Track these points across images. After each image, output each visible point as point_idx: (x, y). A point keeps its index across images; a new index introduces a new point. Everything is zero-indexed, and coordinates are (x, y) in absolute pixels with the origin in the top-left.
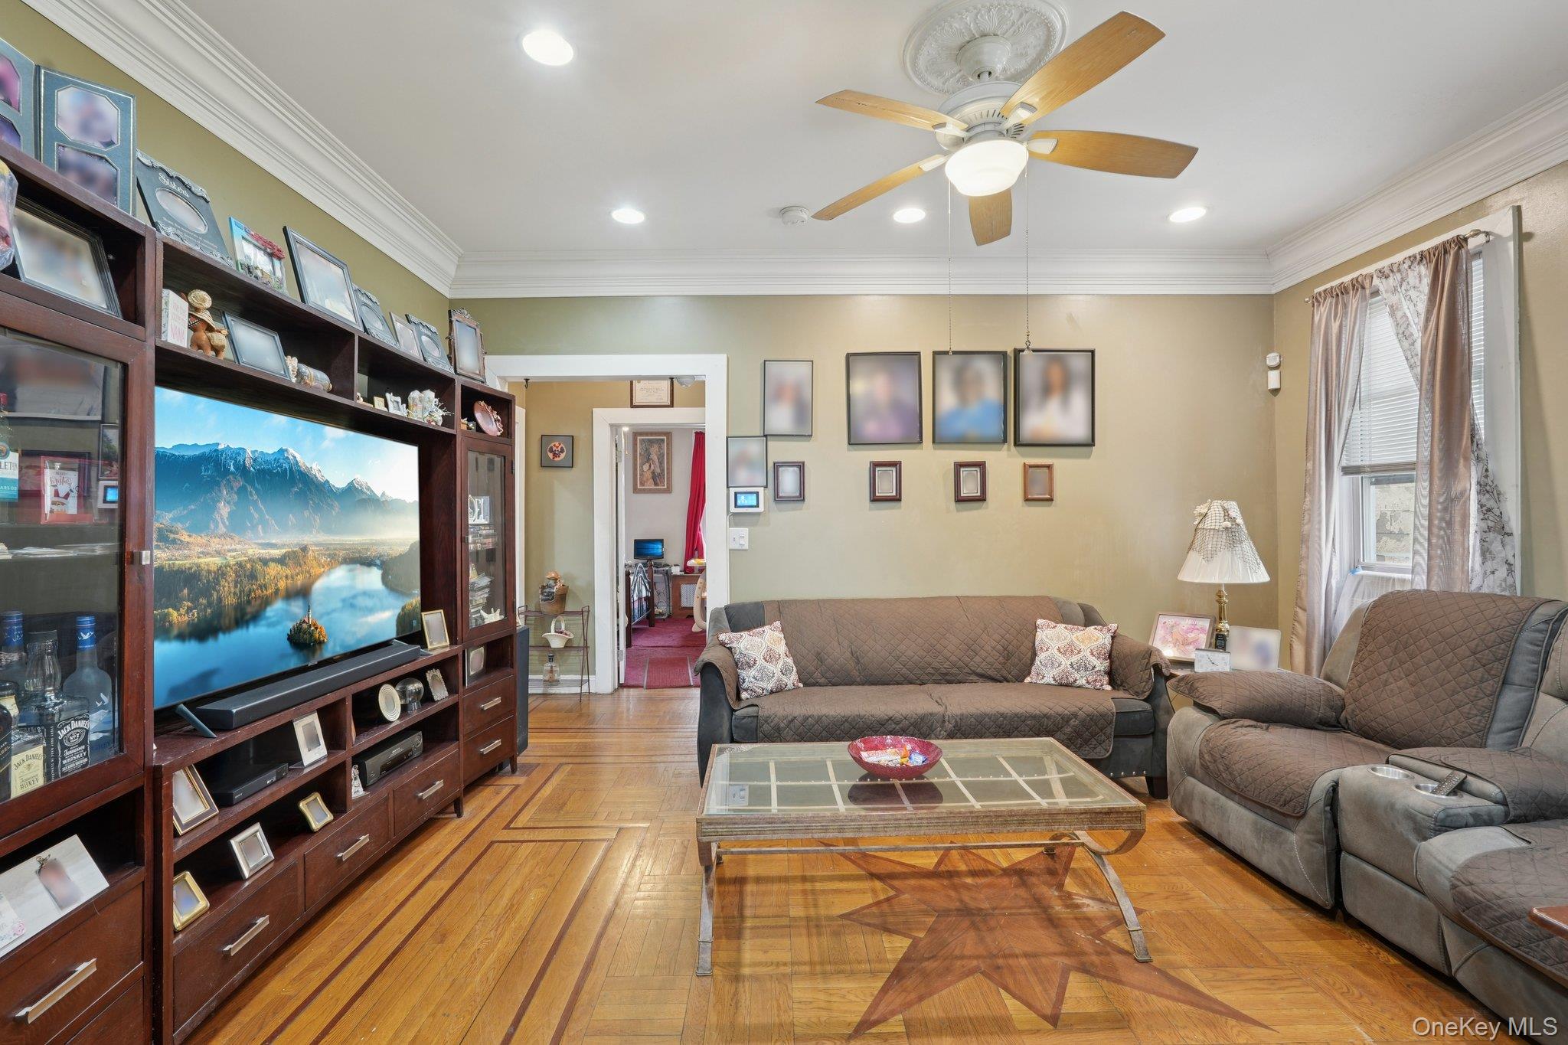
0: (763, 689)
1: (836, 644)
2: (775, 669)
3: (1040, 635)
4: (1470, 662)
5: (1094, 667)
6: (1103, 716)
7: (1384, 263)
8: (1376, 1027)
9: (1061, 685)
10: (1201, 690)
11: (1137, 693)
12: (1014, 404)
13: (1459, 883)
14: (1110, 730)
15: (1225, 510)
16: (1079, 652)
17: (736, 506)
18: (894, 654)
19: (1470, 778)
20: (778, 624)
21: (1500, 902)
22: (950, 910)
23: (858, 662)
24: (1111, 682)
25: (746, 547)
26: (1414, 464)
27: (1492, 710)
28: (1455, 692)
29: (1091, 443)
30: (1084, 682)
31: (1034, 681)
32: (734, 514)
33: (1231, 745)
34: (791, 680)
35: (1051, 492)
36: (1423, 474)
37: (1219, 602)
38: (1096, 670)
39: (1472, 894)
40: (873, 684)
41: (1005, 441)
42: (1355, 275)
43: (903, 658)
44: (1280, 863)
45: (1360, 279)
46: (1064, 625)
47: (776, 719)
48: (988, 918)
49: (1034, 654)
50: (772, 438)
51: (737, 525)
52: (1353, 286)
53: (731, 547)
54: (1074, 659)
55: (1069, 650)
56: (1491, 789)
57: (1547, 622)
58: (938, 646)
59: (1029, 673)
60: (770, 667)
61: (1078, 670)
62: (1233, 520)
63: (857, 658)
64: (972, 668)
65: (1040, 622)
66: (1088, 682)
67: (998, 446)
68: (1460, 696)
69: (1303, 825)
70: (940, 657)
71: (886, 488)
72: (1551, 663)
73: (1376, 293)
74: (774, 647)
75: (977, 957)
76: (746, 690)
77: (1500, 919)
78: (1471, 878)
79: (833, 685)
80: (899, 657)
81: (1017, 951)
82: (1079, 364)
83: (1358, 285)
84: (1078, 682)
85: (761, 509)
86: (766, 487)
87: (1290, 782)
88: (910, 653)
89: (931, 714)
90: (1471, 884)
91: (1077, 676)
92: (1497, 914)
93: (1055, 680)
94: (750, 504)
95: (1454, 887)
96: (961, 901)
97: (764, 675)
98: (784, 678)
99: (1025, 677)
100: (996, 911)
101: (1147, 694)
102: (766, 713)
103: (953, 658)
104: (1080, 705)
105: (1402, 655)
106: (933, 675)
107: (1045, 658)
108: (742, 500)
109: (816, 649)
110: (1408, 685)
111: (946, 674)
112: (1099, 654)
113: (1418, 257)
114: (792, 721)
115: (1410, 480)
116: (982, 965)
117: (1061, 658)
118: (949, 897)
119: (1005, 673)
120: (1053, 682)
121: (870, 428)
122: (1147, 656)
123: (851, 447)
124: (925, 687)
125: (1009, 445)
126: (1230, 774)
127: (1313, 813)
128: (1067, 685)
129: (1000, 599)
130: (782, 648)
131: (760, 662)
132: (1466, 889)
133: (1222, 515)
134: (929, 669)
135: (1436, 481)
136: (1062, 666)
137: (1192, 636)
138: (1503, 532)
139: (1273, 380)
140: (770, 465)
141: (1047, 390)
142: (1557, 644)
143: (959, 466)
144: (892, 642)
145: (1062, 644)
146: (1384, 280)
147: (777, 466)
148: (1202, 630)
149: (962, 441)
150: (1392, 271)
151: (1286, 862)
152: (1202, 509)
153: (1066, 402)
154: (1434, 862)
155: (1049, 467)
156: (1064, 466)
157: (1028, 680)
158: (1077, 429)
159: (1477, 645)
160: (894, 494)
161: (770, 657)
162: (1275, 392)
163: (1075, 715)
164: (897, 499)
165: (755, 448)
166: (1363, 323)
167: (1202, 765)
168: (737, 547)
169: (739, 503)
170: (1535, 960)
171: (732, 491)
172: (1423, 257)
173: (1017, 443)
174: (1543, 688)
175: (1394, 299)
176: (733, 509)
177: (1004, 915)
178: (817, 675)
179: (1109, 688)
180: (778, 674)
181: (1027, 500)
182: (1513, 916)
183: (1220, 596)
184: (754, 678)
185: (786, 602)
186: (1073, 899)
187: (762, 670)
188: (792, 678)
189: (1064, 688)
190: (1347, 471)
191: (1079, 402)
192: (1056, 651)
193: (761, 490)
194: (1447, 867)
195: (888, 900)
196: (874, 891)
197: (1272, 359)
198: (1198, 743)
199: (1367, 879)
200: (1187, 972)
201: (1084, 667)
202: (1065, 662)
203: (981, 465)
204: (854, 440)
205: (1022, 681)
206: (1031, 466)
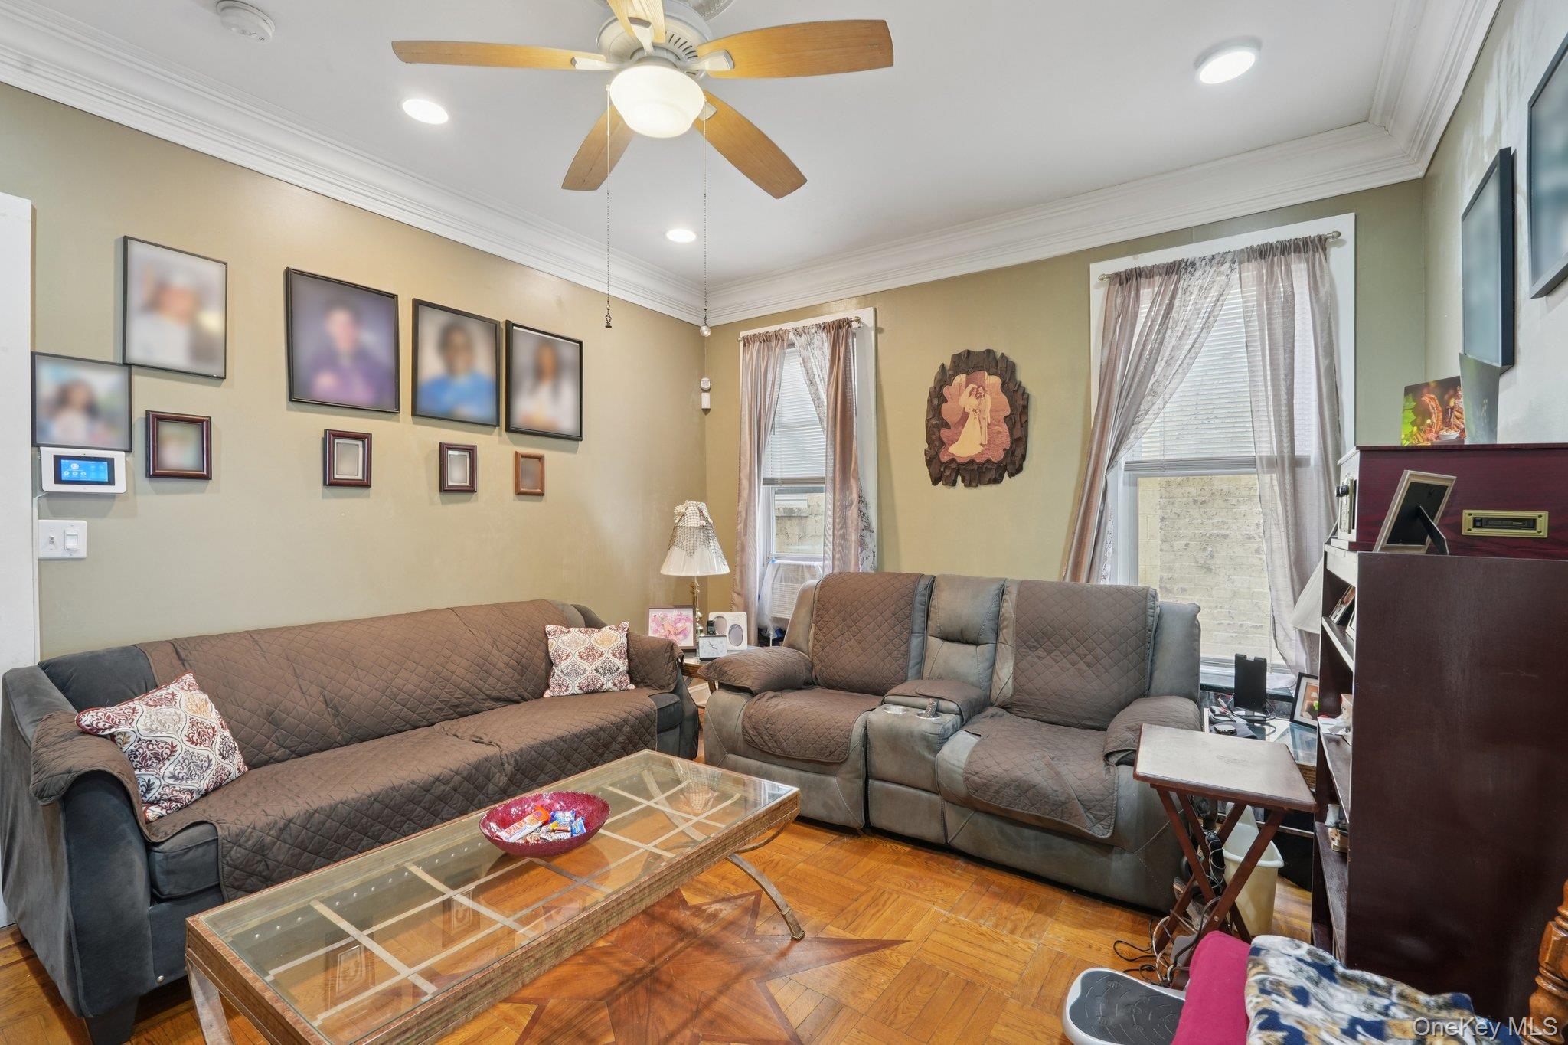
0: (191, 792)
1: (298, 694)
2: (210, 752)
3: (554, 644)
4: (892, 621)
5: (619, 668)
6: (647, 715)
7: (799, 324)
8: (940, 902)
9: (587, 693)
10: (730, 673)
11: (662, 687)
12: (505, 386)
13: (969, 775)
14: (654, 729)
15: (700, 511)
16: (602, 655)
17: (58, 479)
18: (388, 692)
19: (940, 702)
20: (189, 677)
21: (998, 779)
22: (614, 990)
23: (336, 711)
24: (632, 681)
25: (83, 553)
26: (823, 479)
27: (907, 652)
28: (887, 644)
29: (579, 438)
30: (611, 685)
31: (556, 694)
32: (51, 495)
33: (771, 716)
34: (235, 764)
35: (542, 488)
36: (828, 486)
37: (693, 593)
38: (620, 670)
39: (979, 780)
40: (363, 741)
41: (498, 425)
42: (777, 327)
43: (402, 696)
44: (825, 805)
45: (781, 332)
46: (577, 629)
47: (256, 834)
48: (655, 974)
49: (551, 664)
50: (140, 370)
51: (56, 514)
52: (776, 337)
53: (42, 555)
54: (598, 663)
55: (590, 654)
56: (953, 706)
57: (925, 589)
58: (445, 673)
59: (548, 686)
60: (202, 751)
61: (604, 674)
62: (706, 519)
63: (335, 708)
64: (488, 692)
65: (549, 628)
66: (615, 685)
67: (489, 429)
68: (890, 646)
69: (844, 768)
70: (449, 686)
71: (348, 467)
72: (932, 615)
73: (791, 345)
74: (200, 717)
75: (684, 1025)
76: (155, 803)
77: (997, 792)
78: (976, 769)
79: (301, 755)
80: (396, 695)
81: (711, 993)
82: (569, 352)
83: (778, 336)
84: (605, 686)
85: (120, 486)
86: (129, 451)
87: (833, 735)
88: (410, 687)
89: (486, 759)
90: (977, 773)
91: (604, 680)
92: (997, 788)
93: (581, 689)
94: (93, 477)
95: (967, 779)
96: (616, 972)
97: (193, 767)
98: (227, 764)
99: (543, 692)
100: (657, 963)
101: (672, 689)
102: (234, 830)
103: (465, 684)
104: (628, 709)
105: (849, 621)
106: (442, 709)
107: (568, 666)
108: (72, 470)
109: (264, 707)
110: (856, 644)
111: (457, 706)
112: (620, 654)
113: (822, 326)
114: (286, 826)
115: (821, 491)
116: (696, 1030)
117: (584, 664)
118: (598, 974)
119: (521, 691)
120: (579, 692)
121: (325, 383)
122: (669, 649)
123: (292, 405)
124: (437, 726)
125: (501, 429)
126: (776, 741)
127: (853, 756)
128: (594, 692)
129: (501, 607)
130: (212, 716)
131: (183, 747)
132: (975, 778)
133: (698, 515)
134: (438, 703)
135: (837, 492)
136: (587, 673)
137: (680, 626)
138: (868, 528)
139: (706, 401)
140: (139, 416)
141: (539, 374)
142: (933, 602)
143: (443, 448)
144: (384, 677)
145: (581, 649)
146: (798, 337)
147: (156, 420)
148: (687, 620)
149: (448, 418)
150: (804, 332)
151: (831, 802)
152: (680, 508)
153: (556, 390)
154: (952, 766)
155: (540, 458)
156: (554, 458)
157: (548, 694)
158: (566, 423)
159: (896, 608)
160: (360, 477)
161: (199, 735)
162: (706, 411)
163: (626, 721)
164: (365, 484)
165: (104, 384)
166: (782, 368)
167: (746, 741)
168: (58, 553)
169: (65, 475)
170: (1019, 810)
171: (48, 454)
172: (824, 327)
173: (509, 429)
174: (929, 632)
175: (805, 353)
176: (49, 484)
177: (666, 962)
178: (271, 746)
179: (632, 687)
180: (216, 759)
181: (519, 493)
182: (1007, 785)
183: (693, 587)
184: (174, 777)
185: (187, 640)
186: (705, 911)
187: (188, 760)
188: (236, 762)
189: (590, 695)
190: (768, 482)
191: (568, 392)
192: (577, 657)
193: (119, 458)
194: (959, 767)
195: (535, 1020)
196: (508, 1019)
197: (705, 383)
198: (740, 722)
199: (889, 794)
200: (830, 928)
201: (608, 669)
202: (590, 667)
203: (471, 451)
204: (298, 394)
205: (541, 696)
206: (524, 456)
